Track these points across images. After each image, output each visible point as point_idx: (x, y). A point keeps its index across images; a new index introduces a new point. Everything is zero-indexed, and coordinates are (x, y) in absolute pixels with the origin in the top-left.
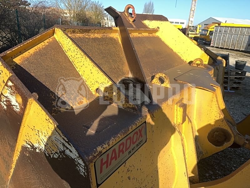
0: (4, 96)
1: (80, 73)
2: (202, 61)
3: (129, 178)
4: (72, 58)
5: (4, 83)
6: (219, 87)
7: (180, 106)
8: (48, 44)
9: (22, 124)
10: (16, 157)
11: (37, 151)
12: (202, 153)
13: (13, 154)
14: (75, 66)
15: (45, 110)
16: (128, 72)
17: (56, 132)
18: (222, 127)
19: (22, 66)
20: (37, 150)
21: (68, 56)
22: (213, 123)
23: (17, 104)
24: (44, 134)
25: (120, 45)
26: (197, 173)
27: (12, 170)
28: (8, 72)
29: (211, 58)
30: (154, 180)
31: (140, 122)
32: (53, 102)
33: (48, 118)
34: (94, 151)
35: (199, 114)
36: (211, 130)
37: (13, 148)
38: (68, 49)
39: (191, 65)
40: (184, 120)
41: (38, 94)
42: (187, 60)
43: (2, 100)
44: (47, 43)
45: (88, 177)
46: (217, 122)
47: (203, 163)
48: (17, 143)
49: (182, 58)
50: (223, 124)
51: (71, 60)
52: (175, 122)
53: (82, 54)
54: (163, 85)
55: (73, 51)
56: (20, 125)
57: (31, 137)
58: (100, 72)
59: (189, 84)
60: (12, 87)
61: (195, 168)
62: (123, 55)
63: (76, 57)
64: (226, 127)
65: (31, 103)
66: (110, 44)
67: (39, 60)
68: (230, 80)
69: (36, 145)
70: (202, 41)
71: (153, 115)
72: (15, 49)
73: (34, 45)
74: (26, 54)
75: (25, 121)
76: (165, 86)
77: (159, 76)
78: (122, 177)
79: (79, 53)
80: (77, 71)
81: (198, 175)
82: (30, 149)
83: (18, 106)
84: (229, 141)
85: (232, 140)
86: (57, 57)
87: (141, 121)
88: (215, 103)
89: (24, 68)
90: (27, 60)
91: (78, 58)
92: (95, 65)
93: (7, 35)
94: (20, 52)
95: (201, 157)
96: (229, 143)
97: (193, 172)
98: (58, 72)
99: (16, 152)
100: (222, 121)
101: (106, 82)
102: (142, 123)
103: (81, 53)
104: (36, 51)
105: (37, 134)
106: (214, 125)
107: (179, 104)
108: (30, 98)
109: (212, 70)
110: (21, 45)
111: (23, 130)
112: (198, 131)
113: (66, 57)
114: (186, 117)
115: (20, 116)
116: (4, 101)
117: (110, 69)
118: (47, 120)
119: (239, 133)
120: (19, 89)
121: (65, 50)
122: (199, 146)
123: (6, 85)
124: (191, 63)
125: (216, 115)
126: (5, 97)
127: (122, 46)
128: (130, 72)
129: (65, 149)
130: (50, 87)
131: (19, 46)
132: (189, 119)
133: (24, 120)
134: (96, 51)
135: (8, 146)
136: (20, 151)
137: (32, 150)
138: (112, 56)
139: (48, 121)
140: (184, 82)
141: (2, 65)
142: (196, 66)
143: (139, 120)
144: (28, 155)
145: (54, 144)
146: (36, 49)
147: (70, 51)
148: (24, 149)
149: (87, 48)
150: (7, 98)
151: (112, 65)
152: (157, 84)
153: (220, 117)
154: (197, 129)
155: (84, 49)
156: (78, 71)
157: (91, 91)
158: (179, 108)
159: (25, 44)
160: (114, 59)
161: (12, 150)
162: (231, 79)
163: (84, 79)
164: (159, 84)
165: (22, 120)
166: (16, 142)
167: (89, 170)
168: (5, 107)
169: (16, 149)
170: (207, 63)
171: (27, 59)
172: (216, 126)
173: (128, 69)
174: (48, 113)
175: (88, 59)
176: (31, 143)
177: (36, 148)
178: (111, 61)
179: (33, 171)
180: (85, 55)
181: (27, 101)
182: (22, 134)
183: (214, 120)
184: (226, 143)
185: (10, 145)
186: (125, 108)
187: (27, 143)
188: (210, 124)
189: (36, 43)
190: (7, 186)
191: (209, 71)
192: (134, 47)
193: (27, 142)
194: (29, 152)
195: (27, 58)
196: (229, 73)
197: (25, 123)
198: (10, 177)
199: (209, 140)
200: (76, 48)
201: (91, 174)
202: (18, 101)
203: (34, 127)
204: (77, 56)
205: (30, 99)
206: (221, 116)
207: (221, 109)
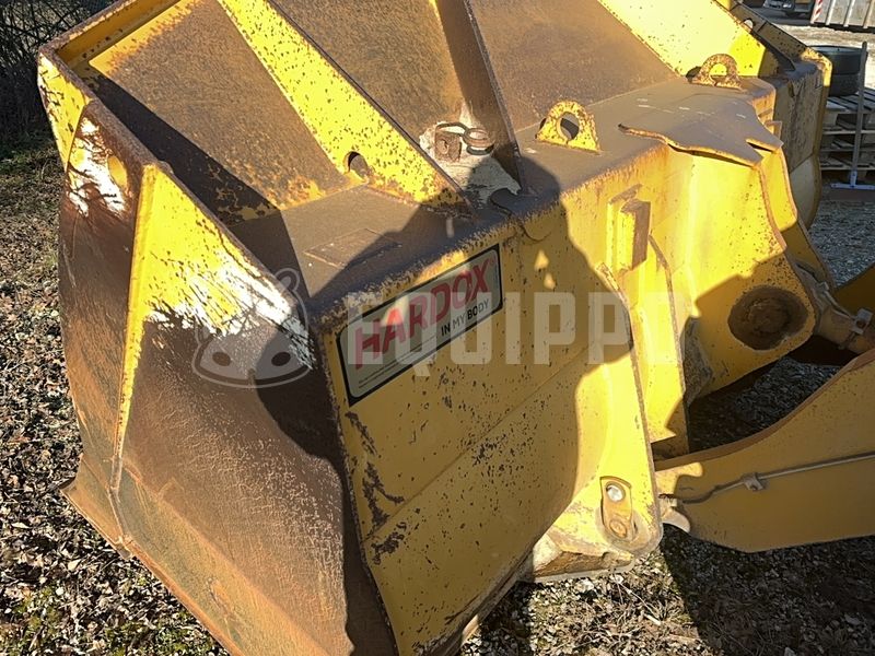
0: (77, 171)
1: (295, 105)
2: (734, 61)
3: (448, 402)
4: (269, 58)
5: (72, 131)
6: (780, 151)
7: (626, 210)
8: (189, 12)
9: (136, 251)
10: (131, 364)
11: (186, 325)
12: (711, 374)
13: (123, 351)
14: (278, 83)
15: (193, 195)
16: (459, 105)
17: (227, 255)
18: (777, 285)
19: (117, 82)
20: (184, 322)
21: (256, 52)
22: (747, 274)
23: (115, 190)
24: (196, 269)
25: (432, 11)
26: (684, 429)
27: (126, 406)
28: (78, 94)
29: (771, 54)
30: (532, 426)
31: (479, 244)
32: (217, 190)
33: (201, 217)
34: (335, 304)
35: (705, 246)
36: (740, 295)
37: (119, 330)
38: (254, 28)
39: (695, 80)
40: (639, 256)
41: (171, 166)
42: (680, 65)
43: (73, 187)
44: (187, 8)
45: (321, 369)
46: (760, 267)
47: (722, 416)
48: (130, 315)
49: (665, 58)
50: (783, 274)
51: (265, 65)
52: (609, 263)
53: (298, 38)
54: (573, 143)
55: (269, 34)
56: (131, 254)
57: (164, 286)
58: (353, 96)
59: (667, 139)
60: (96, 138)
61: (676, 412)
62: (442, 46)
63: (278, 54)
64: (792, 285)
65: (151, 179)
66: (396, 10)
67: (167, 63)
68: (863, 146)
69: (180, 309)
70: (780, 3)
71: (522, 227)
72: (90, 27)
73: (146, 17)
74: (125, 45)
75: (143, 240)
76: (582, 146)
77: (560, 113)
78: (424, 393)
79: (287, 38)
80: (284, 97)
81: (688, 433)
82: (166, 325)
83: (119, 194)
84: (798, 330)
85: (810, 324)
86: (221, 55)
87: (482, 244)
88: (756, 202)
89: (123, 87)
90: (130, 65)
91: (285, 54)
92: (336, 73)
93: (62, 19)
94: (107, 39)
95: (703, 384)
96: (797, 335)
97: (669, 426)
98: (228, 102)
99: (129, 344)
100: (778, 262)
101: (375, 125)
102: (484, 248)
103: (292, 35)
104: (153, 34)
105: (180, 272)
106: (752, 279)
107: (623, 203)
108: (146, 164)
109: (769, 94)
110: (107, 12)
111: (140, 269)
112: (699, 303)
113: (250, 55)
114: (649, 247)
115: (125, 224)
116: (78, 189)
117: (394, 94)
118: (199, 224)
119: (835, 303)
120: (114, 139)
121: (244, 31)
122: (702, 351)
123: (79, 134)
124: (692, 74)
125: (758, 245)
126: (81, 174)
127: (437, 15)
128: (464, 104)
129: (255, 301)
130: (207, 145)
131: (102, 19)
132: (660, 255)
133: (139, 237)
134: (347, 33)
135: (108, 330)
136: (140, 340)
137: (172, 326)
138: (401, 50)
139: (203, 228)
140: (648, 134)
141: (58, 73)
142: (711, 82)
143: (474, 239)
144: (162, 346)
145: (227, 295)
146: (152, 29)
147: (261, 33)
148: (151, 327)
149: (318, 24)
150: (86, 176)
151: (402, 80)
152: (556, 140)
153: (771, 249)
154: (694, 297)
155: (308, 27)
156: (289, 100)
157: (333, 161)
158: (621, 215)
159: (118, 10)
160: (410, 59)
161: (118, 338)
162: (867, 141)
163: (310, 123)
164: (560, 142)
165: (133, 236)
166: (128, 311)
167: (321, 348)
168: (84, 208)
169: (129, 335)
170: (755, 72)
171: (131, 61)
172: (758, 283)
173: (459, 94)
174: (202, 205)
175: (316, 53)
176: (167, 305)
177: (182, 318)
178: (398, 65)
179: (180, 390)
180: (306, 43)
181: (141, 174)
182: (138, 284)
183: (752, 264)
184: (786, 338)
185: (111, 326)
186: (435, 209)
187: (156, 310)
188: (737, 278)
189: (152, 9)
190: (117, 459)
191: (756, 97)
192: (471, 12)
193: (154, 305)
194: (164, 334)
195: (131, 57)
196: (860, 118)
197: (143, 246)
198: (123, 430)
199: (732, 332)
200: (279, 19)
201: (326, 360)
202: (117, 180)
203: (169, 253)
204: (282, 48)
205: (149, 167)
206: (777, 246)
207: (781, 226)
